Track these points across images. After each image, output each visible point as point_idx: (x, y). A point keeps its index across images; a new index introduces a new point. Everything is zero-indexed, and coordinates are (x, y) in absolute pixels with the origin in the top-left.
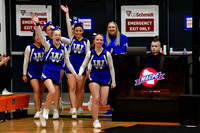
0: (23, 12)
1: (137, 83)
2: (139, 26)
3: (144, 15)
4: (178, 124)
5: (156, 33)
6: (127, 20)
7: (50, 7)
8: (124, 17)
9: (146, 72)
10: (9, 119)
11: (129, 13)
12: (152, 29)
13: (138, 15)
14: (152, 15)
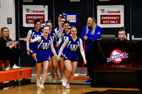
0: (28, 10)
1: (109, 60)
2: (110, 20)
3: (114, 12)
4: (138, 90)
5: (122, 25)
6: (102, 16)
7: (47, 7)
8: (99, 13)
9: (115, 53)
10: (18, 85)
11: (103, 11)
12: (119, 22)
13: (109, 12)
14: (119, 12)
